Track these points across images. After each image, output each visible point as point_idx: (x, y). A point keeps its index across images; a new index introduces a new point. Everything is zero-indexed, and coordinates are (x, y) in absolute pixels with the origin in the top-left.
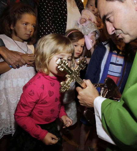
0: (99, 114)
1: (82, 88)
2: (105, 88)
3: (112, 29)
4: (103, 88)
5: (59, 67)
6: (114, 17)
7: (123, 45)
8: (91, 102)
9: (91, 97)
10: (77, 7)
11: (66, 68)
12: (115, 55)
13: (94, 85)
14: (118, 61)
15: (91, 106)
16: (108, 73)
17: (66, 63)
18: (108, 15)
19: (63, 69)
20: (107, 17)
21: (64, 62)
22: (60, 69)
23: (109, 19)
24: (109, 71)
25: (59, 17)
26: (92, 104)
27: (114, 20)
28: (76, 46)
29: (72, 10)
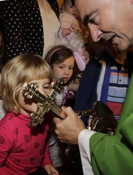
0: (86, 154)
1: (61, 119)
2: (94, 116)
3: (97, 33)
4: (91, 116)
5: (26, 94)
6: (100, 16)
7: (124, 57)
8: (74, 137)
9: (74, 131)
10: (53, 11)
11: (35, 94)
12: (115, 72)
13: (78, 113)
14: (120, 81)
15: (74, 143)
16: (108, 100)
17: (35, 87)
18: (92, 15)
19: (32, 96)
20: (91, 18)
21: (32, 87)
22: (28, 97)
23: (94, 20)
24: (108, 97)
25: (31, 31)
26: (76, 141)
27: (101, 20)
28: (61, 68)
29: (48, 16)
